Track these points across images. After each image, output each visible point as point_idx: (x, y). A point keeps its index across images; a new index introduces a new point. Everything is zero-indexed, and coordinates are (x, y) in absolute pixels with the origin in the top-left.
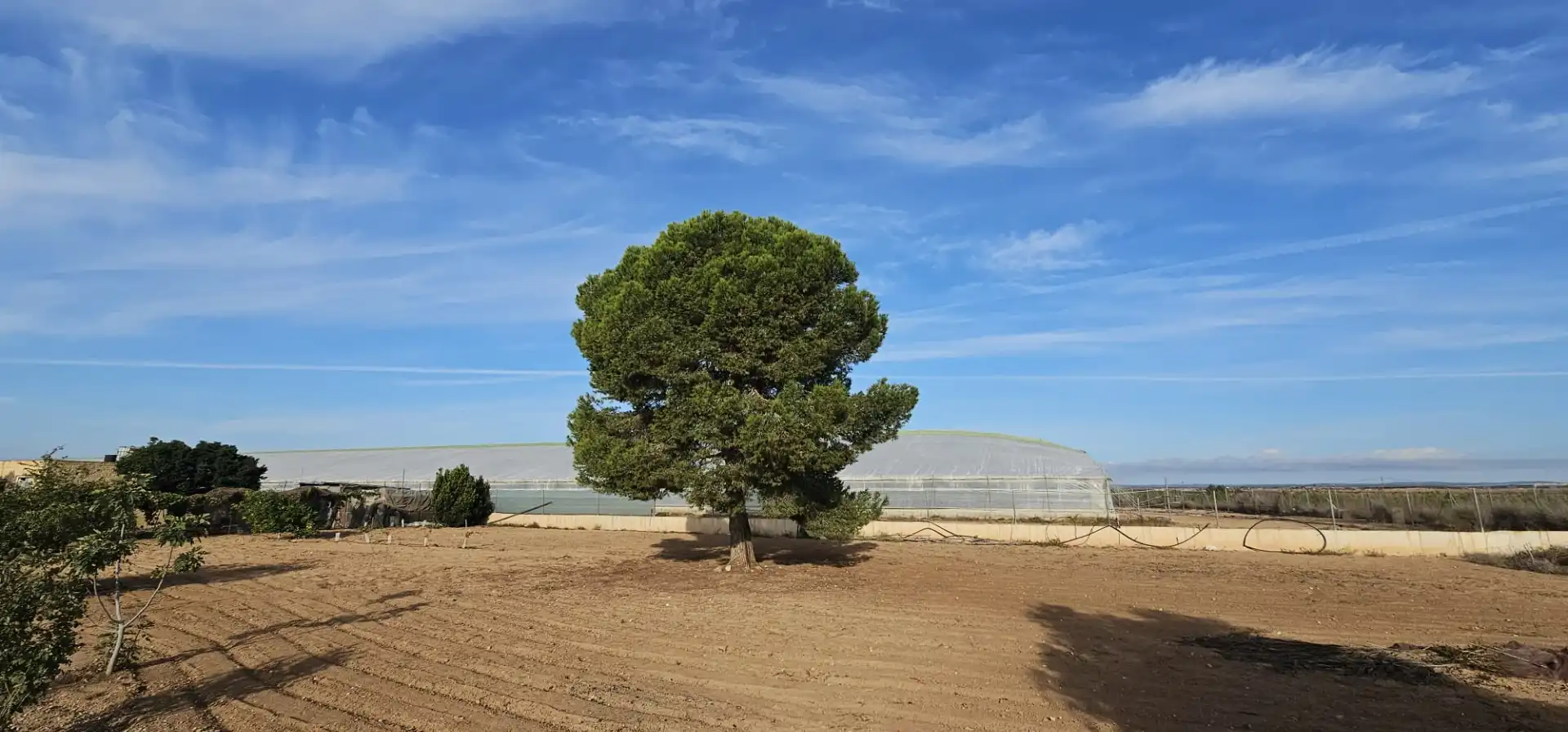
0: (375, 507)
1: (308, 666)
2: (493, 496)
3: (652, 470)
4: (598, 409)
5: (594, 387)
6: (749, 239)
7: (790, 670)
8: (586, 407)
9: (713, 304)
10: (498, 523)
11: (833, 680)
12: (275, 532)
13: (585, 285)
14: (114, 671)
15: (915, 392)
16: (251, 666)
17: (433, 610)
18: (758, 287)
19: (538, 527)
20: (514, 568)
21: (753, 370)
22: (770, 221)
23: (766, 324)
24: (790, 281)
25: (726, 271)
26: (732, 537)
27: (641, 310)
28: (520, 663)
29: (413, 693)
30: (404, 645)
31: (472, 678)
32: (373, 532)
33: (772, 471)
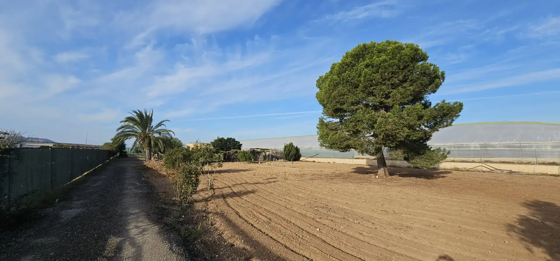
0: (269, 155)
1: (247, 193)
2: (301, 152)
3: (344, 141)
4: (325, 121)
5: (323, 114)
6: (376, 52)
7: (387, 210)
8: (321, 121)
9: (362, 79)
10: (303, 160)
11: (404, 215)
12: (245, 161)
13: (319, 80)
14: (210, 189)
15: (461, 105)
16: (235, 192)
17: (279, 183)
18: (380, 70)
19: (315, 162)
20: (304, 173)
21: (381, 103)
22: (387, 42)
23: (385, 84)
24: (394, 65)
25: (367, 66)
26: (378, 166)
27: (336, 85)
28: (298, 198)
29: (269, 201)
30: (269, 190)
31: (284, 200)
32: (268, 162)
33: (390, 141)
